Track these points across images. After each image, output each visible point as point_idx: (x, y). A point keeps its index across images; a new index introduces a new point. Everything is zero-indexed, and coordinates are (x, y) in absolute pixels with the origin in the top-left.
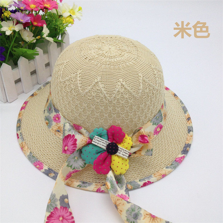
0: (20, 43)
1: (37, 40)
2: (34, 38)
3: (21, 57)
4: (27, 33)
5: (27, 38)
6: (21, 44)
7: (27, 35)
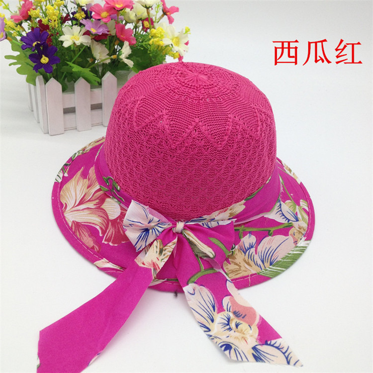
0: (89, 59)
1: (111, 59)
2: (108, 57)
3: (81, 77)
4: (101, 48)
5: (99, 55)
6: (88, 62)
7: (99, 51)
